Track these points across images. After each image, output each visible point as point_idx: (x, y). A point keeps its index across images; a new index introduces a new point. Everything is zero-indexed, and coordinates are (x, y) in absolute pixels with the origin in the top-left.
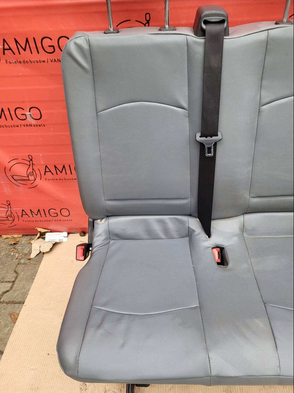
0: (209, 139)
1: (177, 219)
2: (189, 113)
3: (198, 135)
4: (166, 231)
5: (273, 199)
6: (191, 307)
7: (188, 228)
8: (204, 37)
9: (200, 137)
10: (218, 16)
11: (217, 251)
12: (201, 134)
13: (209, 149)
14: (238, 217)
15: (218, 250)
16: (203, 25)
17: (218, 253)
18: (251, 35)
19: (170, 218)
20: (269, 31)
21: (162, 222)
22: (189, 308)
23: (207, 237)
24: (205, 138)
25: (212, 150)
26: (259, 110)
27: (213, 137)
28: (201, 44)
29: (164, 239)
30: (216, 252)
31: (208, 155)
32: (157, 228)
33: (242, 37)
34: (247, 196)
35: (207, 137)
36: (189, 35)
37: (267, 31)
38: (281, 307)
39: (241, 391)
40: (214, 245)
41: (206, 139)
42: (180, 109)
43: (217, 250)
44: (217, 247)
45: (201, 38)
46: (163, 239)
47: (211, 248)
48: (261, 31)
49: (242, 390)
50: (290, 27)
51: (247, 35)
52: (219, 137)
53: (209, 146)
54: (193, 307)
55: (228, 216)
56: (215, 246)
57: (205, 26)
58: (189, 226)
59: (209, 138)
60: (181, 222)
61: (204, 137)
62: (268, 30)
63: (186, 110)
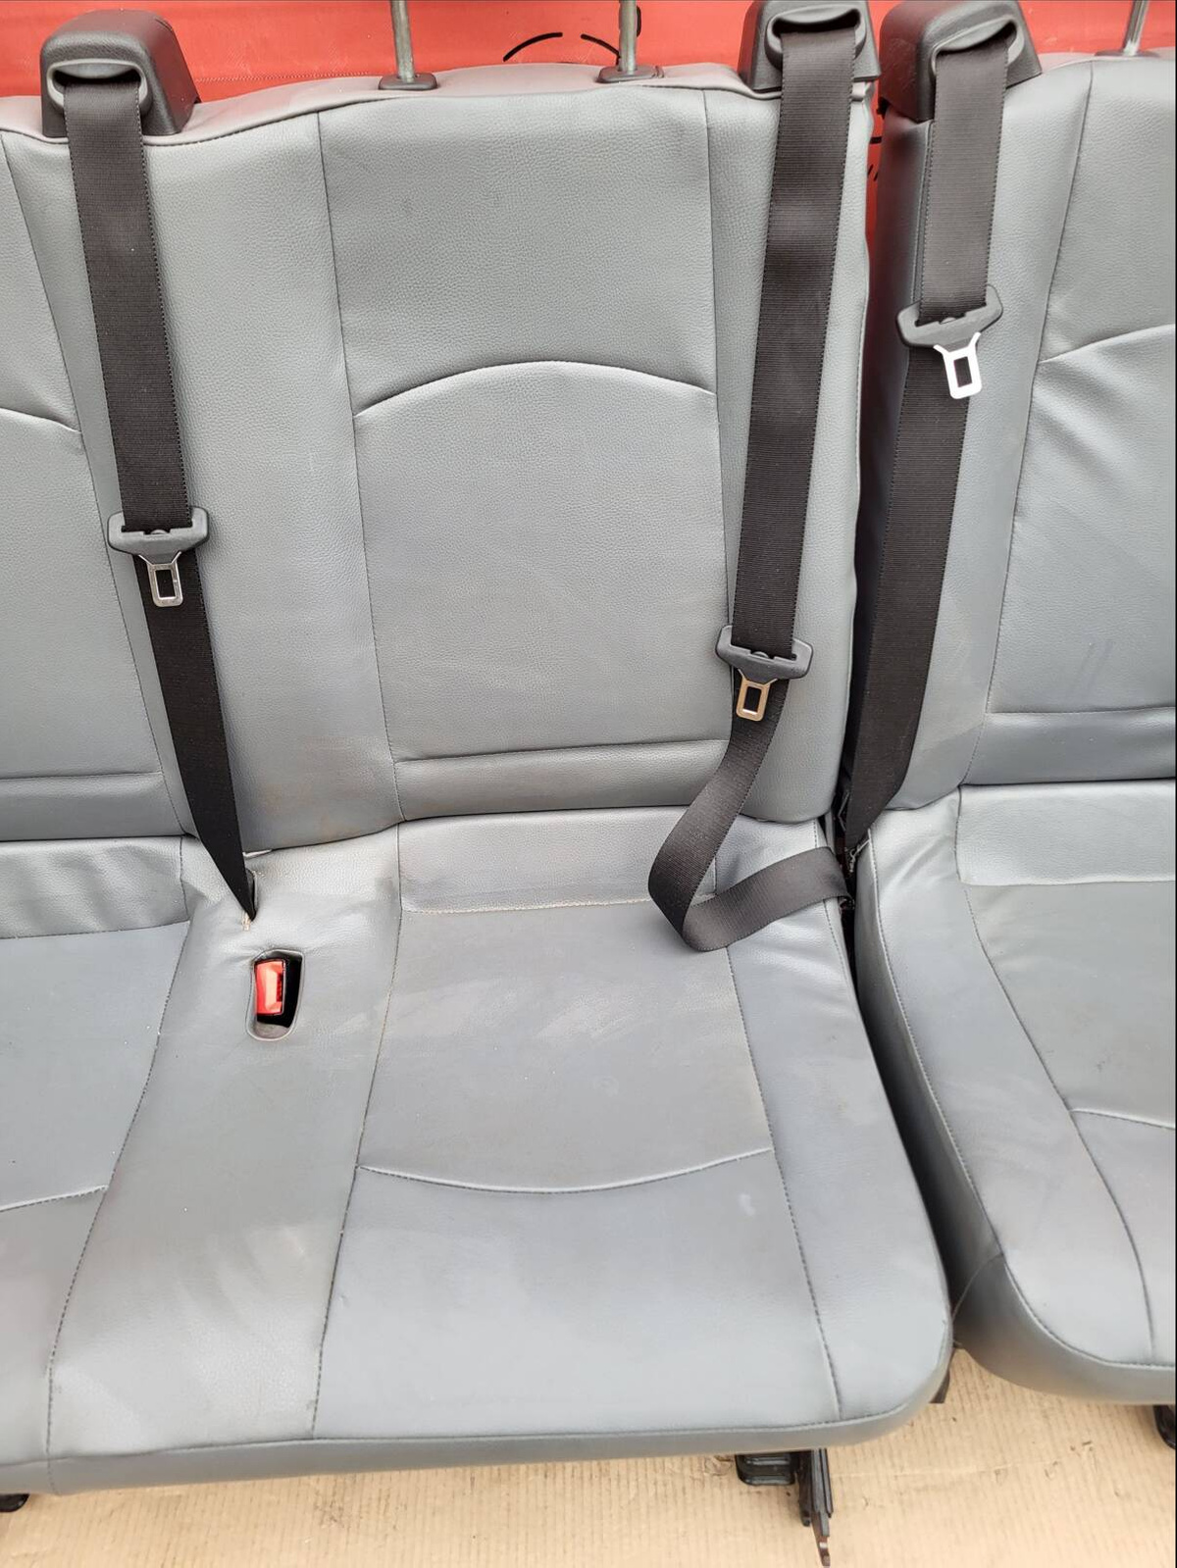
0: (157, 539)
1: (138, 854)
2: (82, 436)
3: (118, 521)
4: (100, 900)
5: (488, 765)
6: (73, 1194)
7: (182, 885)
8: (65, 140)
9: (124, 530)
10: (108, 57)
11: (276, 971)
12: (126, 520)
13: (165, 577)
14: (375, 836)
15: (279, 966)
16: (55, 91)
17: (280, 977)
18: (254, 130)
19: (110, 851)
20: (320, 114)
21: (82, 867)
22: (62, 1199)
23: (247, 916)
24: (142, 533)
25: (174, 581)
26: (354, 425)
27: (172, 530)
28: (60, 165)
29: (98, 932)
30: (270, 976)
31: (163, 602)
32: (63, 891)
33: (220, 139)
34: (383, 756)
35: (151, 531)
36: (13, 131)
37: (316, 115)
38: (408, 1175)
39: (383, 1502)
40: (265, 948)
41: (150, 539)
42: (44, 420)
43: (274, 968)
44: (278, 956)
45: (60, 143)
46: (93, 932)
47: (247, 962)
48: (293, 117)
49: (386, 1500)
50: (398, 100)
51: (237, 132)
52: (198, 529)
53: (162, 567)
54: (79, 1193)
55: (329, 834)
56: (269, 953)
57: (62, 95)
58: (183, 879)
59: (159, 536)
60: (158, 866)
61: (140, 530)
62: (317, 111)
63: (66, 425)
